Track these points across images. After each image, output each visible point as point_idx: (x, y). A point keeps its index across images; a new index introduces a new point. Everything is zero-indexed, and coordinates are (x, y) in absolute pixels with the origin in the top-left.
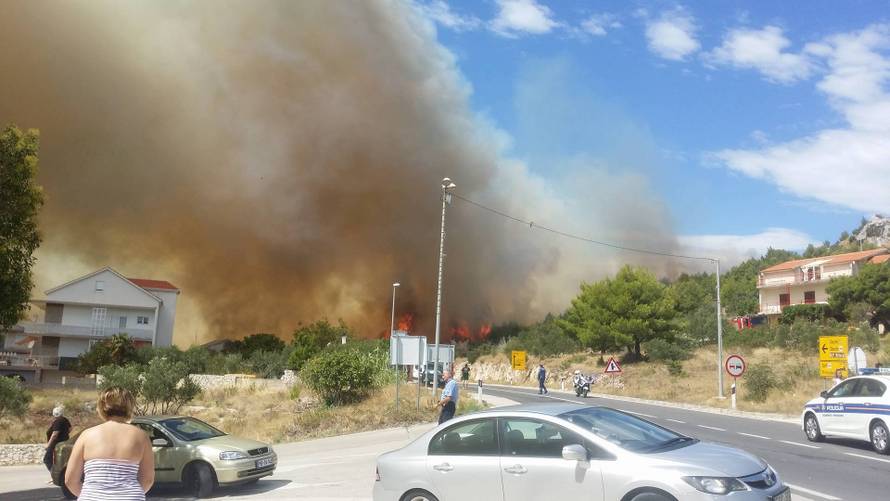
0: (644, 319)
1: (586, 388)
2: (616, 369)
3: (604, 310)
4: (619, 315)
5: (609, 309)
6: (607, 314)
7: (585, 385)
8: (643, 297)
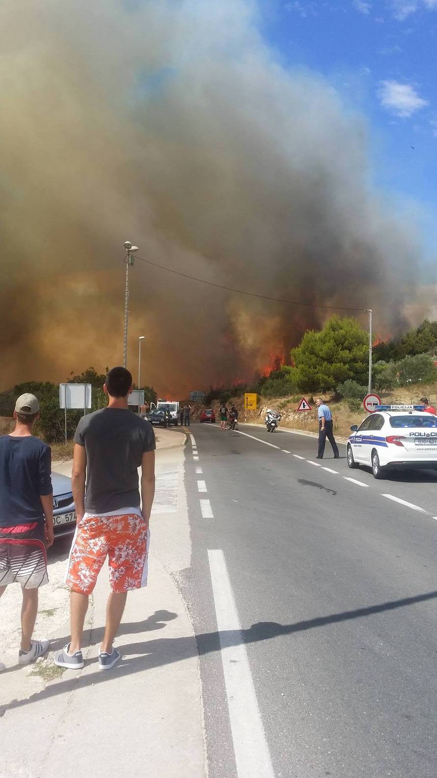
0: (345, 364)
1: (273, 424)
2: (307, 408)
3: (312, 356)
4: (324, 359)
5: (317, 356)
6: (314, 359)
7: (272, 422)
8: (346, 344)
